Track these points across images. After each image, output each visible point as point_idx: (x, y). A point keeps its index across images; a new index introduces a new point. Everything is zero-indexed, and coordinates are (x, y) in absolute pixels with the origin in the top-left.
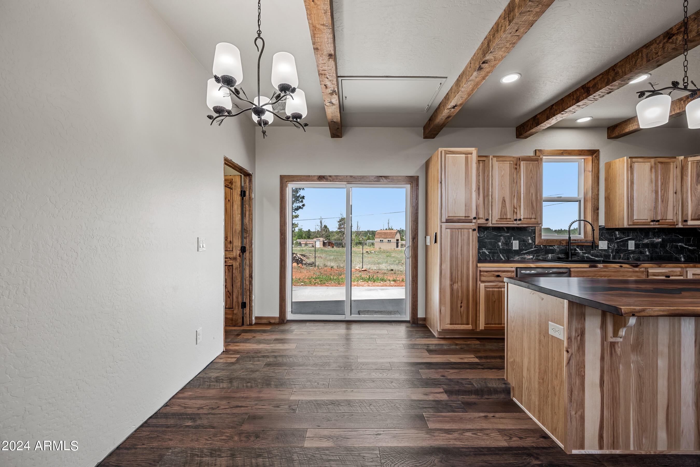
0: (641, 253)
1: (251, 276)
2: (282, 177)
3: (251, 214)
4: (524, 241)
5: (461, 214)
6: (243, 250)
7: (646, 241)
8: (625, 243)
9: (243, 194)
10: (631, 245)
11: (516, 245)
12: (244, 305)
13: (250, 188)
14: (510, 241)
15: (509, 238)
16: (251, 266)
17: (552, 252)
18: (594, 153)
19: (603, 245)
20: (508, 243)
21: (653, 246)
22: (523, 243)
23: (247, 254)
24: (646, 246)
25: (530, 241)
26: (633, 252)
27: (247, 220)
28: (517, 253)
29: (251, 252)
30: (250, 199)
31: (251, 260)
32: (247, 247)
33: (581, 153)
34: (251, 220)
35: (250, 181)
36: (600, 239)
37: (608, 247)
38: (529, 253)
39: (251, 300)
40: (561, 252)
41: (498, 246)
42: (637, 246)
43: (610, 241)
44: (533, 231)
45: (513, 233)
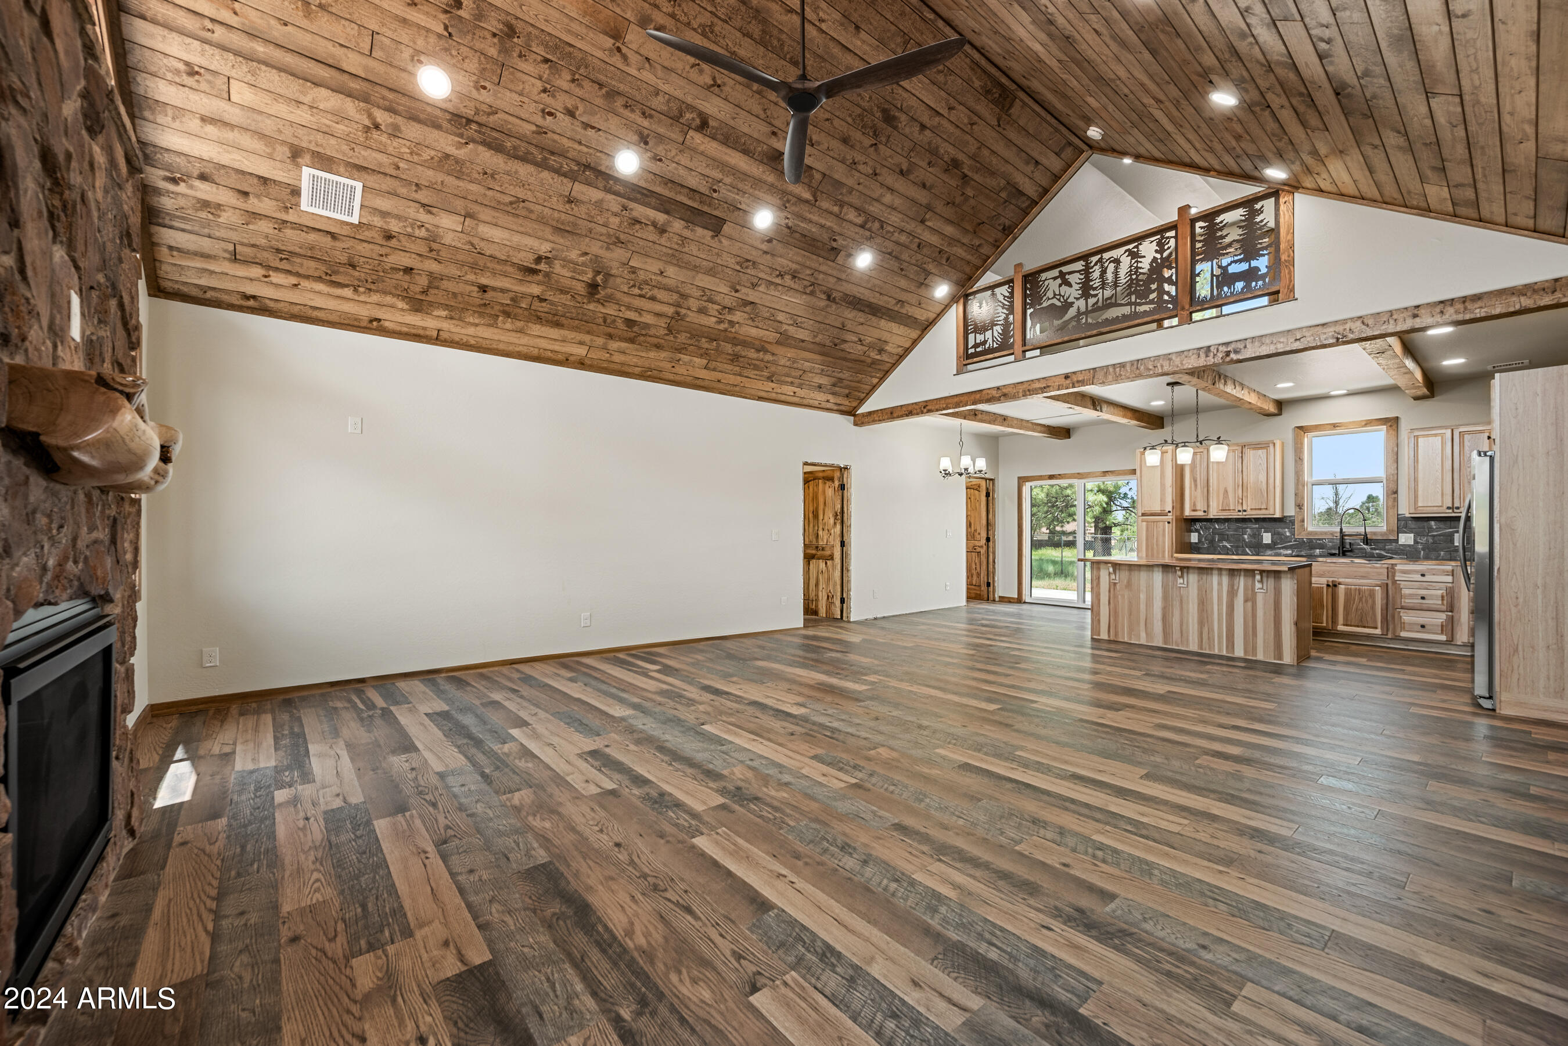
1: (994, 562)
2: (1019, 478)
3: (994, 512)
4: (1279, 534)
5: (1157, 508)
6: (988, 540)
8: (1448, 537)
9: (988, 495)
11: (1267, 538)
12: (989, 585)
13: (993, 490)
14: (1259, 534)
15: (1258, 530)
16: (994, 553)
17: (1321, 546)
18: (1393, 423)
19: (1406, 539)
20: (1256, 536)
22: (1277, 536)
23: (991, 543)
25: (1288, 534)
27: (990, 516)
28: (1269, 547)
29: (994, 542)
30: (993, 498)
31: (994, 548)
32: (991, 538)
33: (1369, 423)
34: (994, 515)
35: (993, 484)
36: (1401, 531)
37: (1416, 542)
38: (1286, 547)
39: (994, 581)
40: (1333, 548)
41: (1244, 540)
43: (1420, 534)
44: (1293, 523)
45: (1265, 524)
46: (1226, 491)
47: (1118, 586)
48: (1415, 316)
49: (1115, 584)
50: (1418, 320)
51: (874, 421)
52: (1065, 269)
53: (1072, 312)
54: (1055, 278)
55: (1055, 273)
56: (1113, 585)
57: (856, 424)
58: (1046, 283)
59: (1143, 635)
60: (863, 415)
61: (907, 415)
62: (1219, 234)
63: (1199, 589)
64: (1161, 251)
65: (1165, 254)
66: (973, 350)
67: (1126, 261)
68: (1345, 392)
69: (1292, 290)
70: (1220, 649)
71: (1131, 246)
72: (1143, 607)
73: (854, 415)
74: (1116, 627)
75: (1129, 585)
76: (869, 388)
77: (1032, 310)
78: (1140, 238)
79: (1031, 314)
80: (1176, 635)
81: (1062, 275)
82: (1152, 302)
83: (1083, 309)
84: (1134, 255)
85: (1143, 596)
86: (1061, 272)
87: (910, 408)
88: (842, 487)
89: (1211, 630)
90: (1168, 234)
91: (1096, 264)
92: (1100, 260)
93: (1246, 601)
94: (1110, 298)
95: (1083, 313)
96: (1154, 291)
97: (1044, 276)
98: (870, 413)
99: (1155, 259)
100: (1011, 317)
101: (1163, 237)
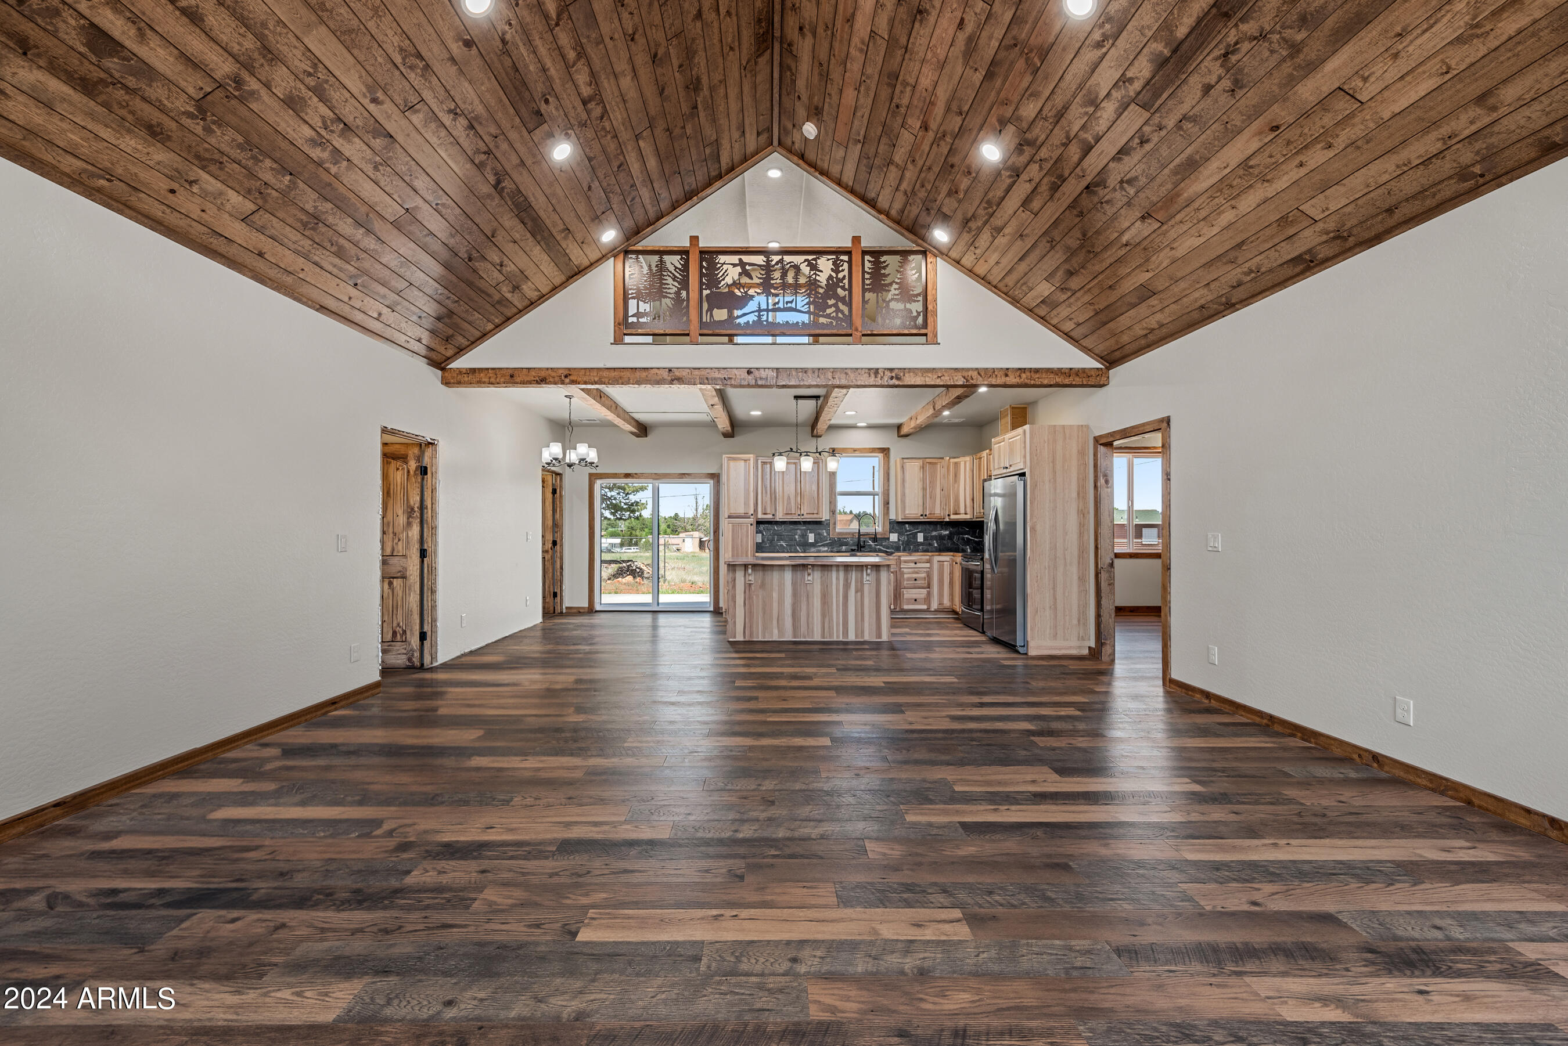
0: (930, 544)
1: (562, 568)
2: (591, 475)
3: (561, 510)
4: (819, 534)
5: (741, 511)
6: (554, 543)
7: (934, 533)
8: (915, 536)
9: (554, 492)
10: (920, 537)
11: (811, 538)
12: (555, 595)
13: (561, 487)
14: (807, 535)
15: (806, 530)
16: (561, 559)
17: (846, 544)
18: (885, 451)
19: (894, 537)
20: (804, 536)
21: (941, 538)
22: (818, 536)
23: (558, 547)
24: (935, 538)
25: (825, 534)
26: (921, 544)
27: (558, 516)
28: (813, 545)
29: (562, 545)
30: (561, 496)
31: (561, 553)
32: (558, 541)
33: (873, 450)
34: (561, 515)
35: (561, 482)
36: (891, 532)
37: (898, 539)
38: (823, 545)
39: (561, 590)
40: (853, 545)
41: (796, 539)
42: (925, 538)
43: (900, 534)
44: (828, 525)
45: (810, 527)
46: (789, 498)
47: (753, 587)
48: (1007, 375)
49: (750, 585)
50: (1008, 379)
51: (480, 383)
52: (746, 259)
53: (752, 306)
54: (735, 265)
55: (735, 259)
56: (748, 586)
57: (446, 383)
58: (725, 267)
59: (776, 631)
60: (460, 371)
61: (538, 383)
62: (883, 271)
63: (822, 584)
64: (836, 270)
65: (840, 275)
66: (634, 319)
67: (805, 269)
68: (864, 424)
69: (936, 336)
70: (838, 636)
71: (810, 257)
72: (775, 605)
73: (443, 369)
74: (751, 627)
75: (763, 585)
76: (478, 334)
77: (708, 292)
78: (820, 253)
79: (707, 296)
80: (803, 629)
81: (742, 264)
82: (828, 316)
83: (764, 306)
84: (813, 267)
85: (775, 595)
86: (740, 260)
87: (543, 374)
88: (424, 471)
89: (831, 621)
90: (842, 257)
91: (777, 263)
92: (781, 261)
93: (856, 592)
94: (791, 302)
95: (764, 310)
96: (830, 306)
97: (722, 259)
98: (473, 371)
99: (830, 277)
100: (684, 294)
101: (838, 259)
